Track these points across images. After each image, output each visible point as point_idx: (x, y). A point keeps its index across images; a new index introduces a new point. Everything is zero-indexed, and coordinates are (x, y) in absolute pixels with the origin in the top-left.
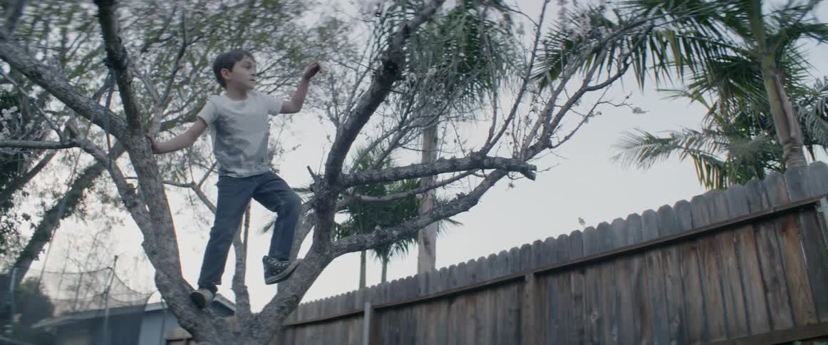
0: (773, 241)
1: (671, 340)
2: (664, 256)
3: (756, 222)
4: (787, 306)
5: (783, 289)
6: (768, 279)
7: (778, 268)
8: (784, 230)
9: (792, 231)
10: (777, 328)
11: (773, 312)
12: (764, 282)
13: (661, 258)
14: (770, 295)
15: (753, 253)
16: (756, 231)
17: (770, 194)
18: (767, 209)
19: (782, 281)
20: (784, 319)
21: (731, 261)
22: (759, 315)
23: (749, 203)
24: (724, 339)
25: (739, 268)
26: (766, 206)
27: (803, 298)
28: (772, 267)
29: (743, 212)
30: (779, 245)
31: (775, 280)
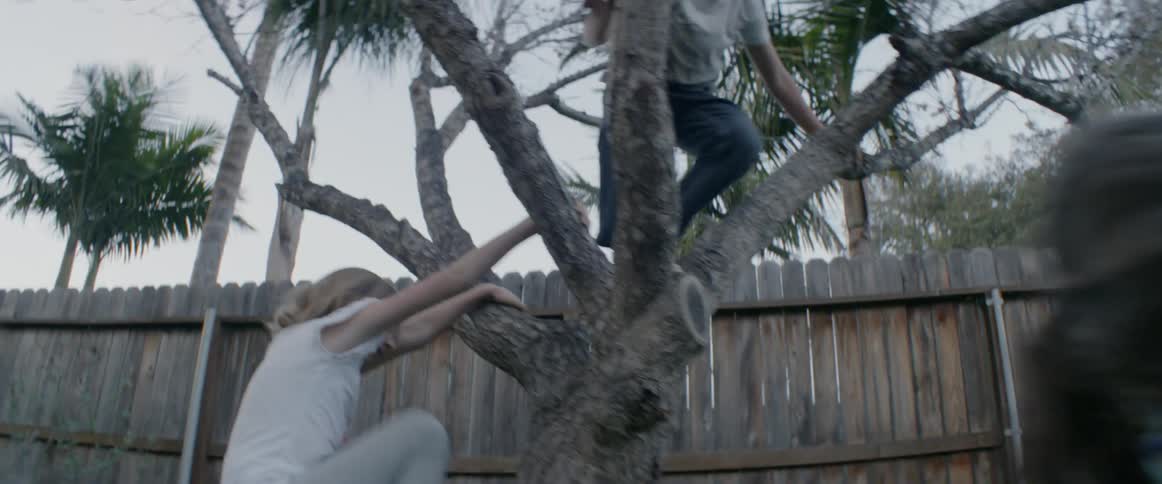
0: (928, 330)
1: (793, 436)
2: (788, 326)
3: (911, 304)
4: (938, 409)
5: (935, 390)
6: (919, 374)
7: (932, 363)
8: (942, 319)
9: (950, 322)
10: (925, 434)
11: (922, 416)
12: (914, 379)
13: (783, 326)
14: (920, 394)
15: (905, 342)
16: (909, 316)
17: (928, 273)
18: (922, 290)
19: (934, 378)
20: (932, 424)
21: (876, 346)
22: (906, 418)
23: (904, 280)
24: (862, 441)
25: (887, 356)
26: (923, 287)
27: (955, 402)
28: (925, 361)
29: (895, 290)
30: (934, 334)
31: (927, 377)
